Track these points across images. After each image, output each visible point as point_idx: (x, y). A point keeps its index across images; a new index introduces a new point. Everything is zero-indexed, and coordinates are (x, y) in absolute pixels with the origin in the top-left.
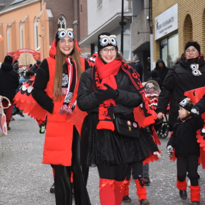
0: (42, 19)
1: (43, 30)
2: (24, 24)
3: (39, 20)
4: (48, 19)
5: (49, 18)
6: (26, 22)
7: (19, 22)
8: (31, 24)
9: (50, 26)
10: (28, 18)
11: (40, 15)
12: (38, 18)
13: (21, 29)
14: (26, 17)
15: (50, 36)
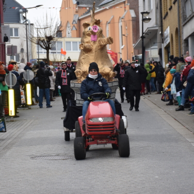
0: (126, 19)
1: (127, 29)
2: (109, 24)
3: (123, 20)
4: (131, 19)
5: (132, 17)
6: (112, 23)
7: (105, 23)
8: (116, 24)
9: (133, 26)
10: (113, 18)
11: (124, 15)
12: (122, 18)
13: (107, 29)
14: (112, 17)
15: (133, 35)
